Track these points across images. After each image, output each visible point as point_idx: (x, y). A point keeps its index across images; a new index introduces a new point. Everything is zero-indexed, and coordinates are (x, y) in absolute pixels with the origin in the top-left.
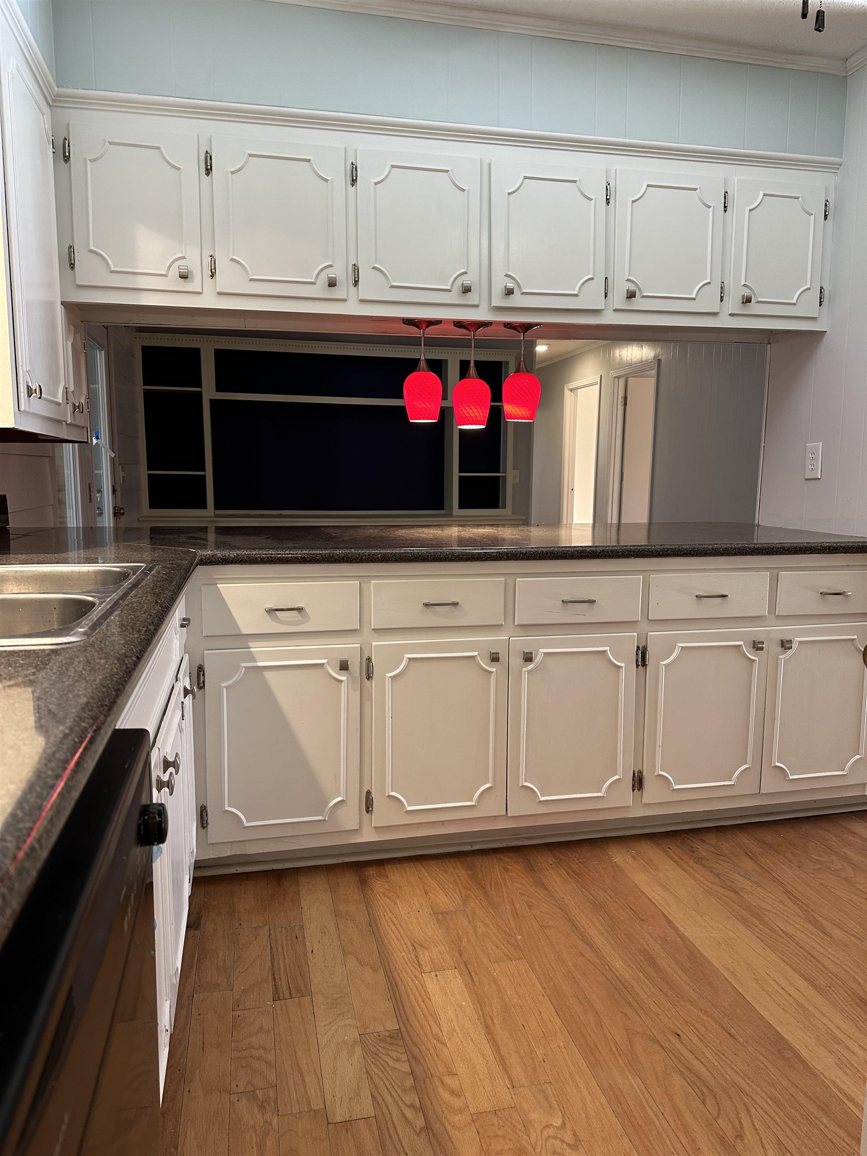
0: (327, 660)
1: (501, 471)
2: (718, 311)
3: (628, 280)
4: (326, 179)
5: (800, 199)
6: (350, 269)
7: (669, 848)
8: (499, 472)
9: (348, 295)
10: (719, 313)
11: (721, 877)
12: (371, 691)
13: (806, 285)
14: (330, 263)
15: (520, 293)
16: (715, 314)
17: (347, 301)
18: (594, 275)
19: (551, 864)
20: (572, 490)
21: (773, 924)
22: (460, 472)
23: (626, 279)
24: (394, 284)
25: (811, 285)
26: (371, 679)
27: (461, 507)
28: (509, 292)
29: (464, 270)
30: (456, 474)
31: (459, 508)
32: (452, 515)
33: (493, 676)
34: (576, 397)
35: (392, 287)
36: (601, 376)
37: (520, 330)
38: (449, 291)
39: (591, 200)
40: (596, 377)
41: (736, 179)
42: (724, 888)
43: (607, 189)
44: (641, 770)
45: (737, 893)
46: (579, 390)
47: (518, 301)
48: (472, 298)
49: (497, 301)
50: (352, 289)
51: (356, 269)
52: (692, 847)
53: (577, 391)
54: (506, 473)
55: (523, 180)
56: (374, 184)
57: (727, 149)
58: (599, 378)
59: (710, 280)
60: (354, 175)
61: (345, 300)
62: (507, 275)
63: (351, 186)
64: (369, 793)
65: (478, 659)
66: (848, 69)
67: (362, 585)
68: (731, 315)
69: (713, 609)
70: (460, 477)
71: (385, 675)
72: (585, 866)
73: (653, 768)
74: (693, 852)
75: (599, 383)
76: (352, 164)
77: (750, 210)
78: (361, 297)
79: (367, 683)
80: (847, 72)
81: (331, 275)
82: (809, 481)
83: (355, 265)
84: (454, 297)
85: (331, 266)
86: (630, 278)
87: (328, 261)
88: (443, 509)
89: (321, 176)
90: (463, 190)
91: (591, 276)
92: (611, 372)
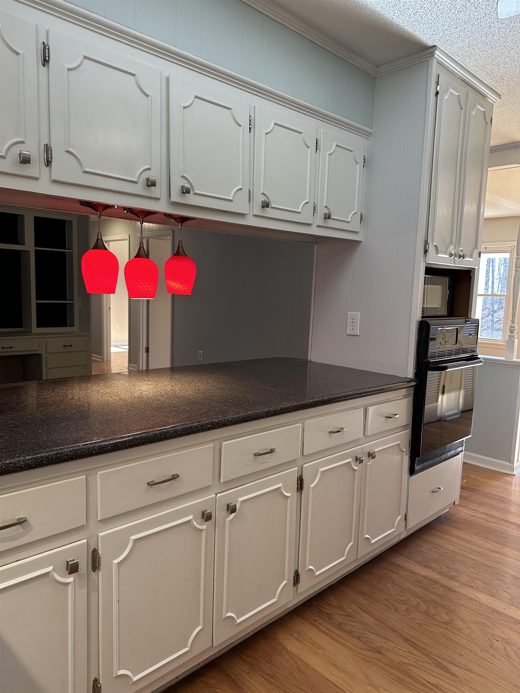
0: (52, 567)
1: (68, 299)
2: (312, 223)
3: (263, 194)
4: (16, 52)
5: (353, 152)
6: (42, 148)
7: (314, 620)
8: (66, 300)
9: (40, 174)
10: (312, 224)
11: (362, 639)
12: (97, 582)
13: (355, 210)
14: (22, 140)
15: (192, 193)
16: (309, 225)
17: (39, 180)
18: (243, 186)
19: (248, 673)
20: (110, 308)
21: (421, 678)
22: (37, 299)
23: (261, 193)
24: (87, 169)
25: (357, 210)
26: (97, 570)
27: (38, 326)
28: (186, 191)
29: (148, 167)
30: (34, 302)
31: (37, 327)
32: (32, 332)
33: (204, 534)
34: (109, 246)
35: (85, 172)
36: (129, 235)
37: (178, 220)
38: (136, 183)
39: (240, 127)
40: (126, 235)
41: (322, 131)
42: (371, 651)
43: (250, 120)
44: (297, 570)
45: (381, 653)
46: (111, 242)
47: (191, 199)
48: (155, 192)
49: (176, 197)
50: (45, 169)
51: (48, 149)
52: (327, 614)
53: (110, 243)
54: (73, 301)
55: (194, 99)
56: (67, 70)
57: (319, 109)
58: (128, 236)
59: (309, 200)
60: (47, 55)
61: (36, 179)
62: (183, 177)
63: (42, 66)
64: (96, 681)
65: (193, 522)
66: (377, 73)
67: (89, 478)
68: (318, 226)
69: (337, 439)
70: (37, 303)
71: (112, 562)
72: (273, 665)
73: (305, 565)
74: (330, 619)
75: (128, 239)
76: (44, 43)
77: (329, 155)
78: (54, 177)
79: (93, 575)
80: (376, 75)
81: (24, 152)
82: (349, 336)
83: (47, 145)
84: (139, 189)
85: (23, 142)
86: (264, 192)
87: (20, 137)
88: (22, 327)
89: (11, 47)
90: (148, 96)
91: (241, 187)
92: (138, 234)
